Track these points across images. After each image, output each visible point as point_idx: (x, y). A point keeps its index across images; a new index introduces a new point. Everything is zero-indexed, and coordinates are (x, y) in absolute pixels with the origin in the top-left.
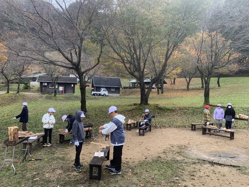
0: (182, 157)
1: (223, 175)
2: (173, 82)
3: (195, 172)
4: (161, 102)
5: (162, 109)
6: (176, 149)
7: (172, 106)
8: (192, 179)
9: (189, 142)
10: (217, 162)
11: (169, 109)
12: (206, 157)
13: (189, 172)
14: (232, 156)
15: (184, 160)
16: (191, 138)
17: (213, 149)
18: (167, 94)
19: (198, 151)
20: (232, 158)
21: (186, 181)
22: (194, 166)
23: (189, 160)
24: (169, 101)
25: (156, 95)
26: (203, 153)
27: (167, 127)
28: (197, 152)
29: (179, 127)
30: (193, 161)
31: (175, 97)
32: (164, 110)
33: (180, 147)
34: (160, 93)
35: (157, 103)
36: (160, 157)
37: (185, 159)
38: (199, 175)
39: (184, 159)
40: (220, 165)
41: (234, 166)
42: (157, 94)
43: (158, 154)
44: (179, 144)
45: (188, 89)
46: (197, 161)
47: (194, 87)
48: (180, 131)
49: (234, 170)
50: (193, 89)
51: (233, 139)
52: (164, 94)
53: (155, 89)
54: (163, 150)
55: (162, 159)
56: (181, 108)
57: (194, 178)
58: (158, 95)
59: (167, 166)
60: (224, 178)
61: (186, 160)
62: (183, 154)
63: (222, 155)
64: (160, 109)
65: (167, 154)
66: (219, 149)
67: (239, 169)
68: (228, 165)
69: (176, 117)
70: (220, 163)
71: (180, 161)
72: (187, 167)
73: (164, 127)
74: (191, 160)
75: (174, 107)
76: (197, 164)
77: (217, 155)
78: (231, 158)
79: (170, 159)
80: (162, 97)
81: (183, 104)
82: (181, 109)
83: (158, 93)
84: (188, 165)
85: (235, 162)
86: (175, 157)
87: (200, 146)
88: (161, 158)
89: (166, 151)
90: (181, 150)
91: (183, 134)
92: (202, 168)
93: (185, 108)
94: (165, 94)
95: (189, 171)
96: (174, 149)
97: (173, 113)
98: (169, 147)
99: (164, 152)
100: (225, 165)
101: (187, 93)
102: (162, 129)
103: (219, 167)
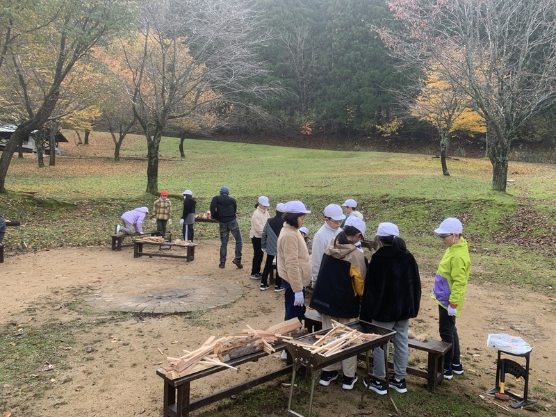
0: (76, 313)
1: (156, 335)
2: (83, 140)
3: (100, 341)
4: (46, 187)
5: (46, 203)
6: (64, 297)
7: (74, 196)
8: (88, 360)
9: (101, 276)
10: (151, 311)
11: (64, 205)
12: (130, 304)
13: (85, 345)
14: (183, 294)
15: (80, 319)
16: (106, 268)
17: (149, 285)
18: (64, 167)
19: (116, 294)
20: (182, 297)
21: (71, 368)
22: (99, 329)
23: (89, 318)
24: (67, 185)
25: (33, 169)
26: (125, 298)
27: (55, 248)
28: (114, 296)
29: (85, 244)
30: (99, 318)
31: (85, 176)
32: (51, 206)
33: (75, 292)
34: (46, 163)
35: (34, 188)
36: (15, 325)
37: (81, 316)
38: (106, 346)
39: (79, 317)
40: (156, 315)
41: (181, 314)
42: (37, 165)
43: (11, 318)
44: (75, 285)
45: (117, 158)
46: (109, 317)
47: (131, 154)
48: (86, 253)
49: (180, 321)
50: (129, 159)
51: (192, 260)
52: (56, 167)
53: (33, 154)
54: (26, 306)
55: (20, 328)
56: (94, 201)
57: (93, 356)
58: (41, 170)
59: (30, 343)
60: (158, 341)
61: (84, 319)
62: (80, 306)
63: (165, 295)
64: (41, 203)
65: (37, 312)
66: (162, 284)
67: (190, 318)
68: (171, 314)
69: (80, 221)
70: (155, 312)
71: (69, 325)
72: (82, 336)
73: (46, 247)
74: (95, 318)
75: (77, 199)
76: (107, 324)
77: (155, 297)
78: (179, 297)
79: (42, 323)
80: (51, 174)
81: (100, 191)
82: (93, 203)
83: (41, 164)
84: (87, 329)
85: (186, 304)
86: (56, 317)
87: (123, 283)
88: (15, 327)
89: (36, 306)
90: (77, 297)
91: (90, 261)
92: (118, 330)
93: (104, 201)
94: (59, 167)
95: (85, 342)
96: (59, 298)
97: (75, 213)
98: (48, 294)
99: (28, 310)
100: (164, 315)
101: (115, 167)
102: (38, 254)
103: (153, 321)
